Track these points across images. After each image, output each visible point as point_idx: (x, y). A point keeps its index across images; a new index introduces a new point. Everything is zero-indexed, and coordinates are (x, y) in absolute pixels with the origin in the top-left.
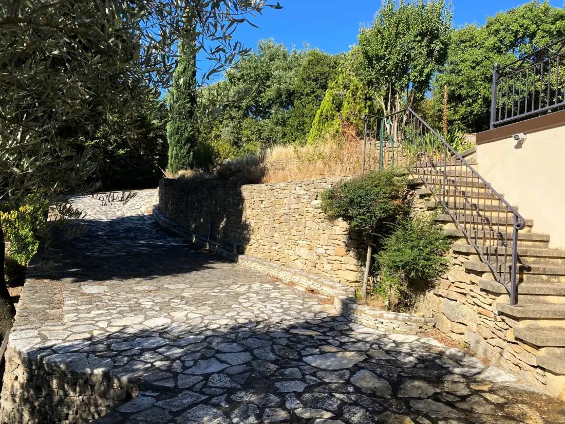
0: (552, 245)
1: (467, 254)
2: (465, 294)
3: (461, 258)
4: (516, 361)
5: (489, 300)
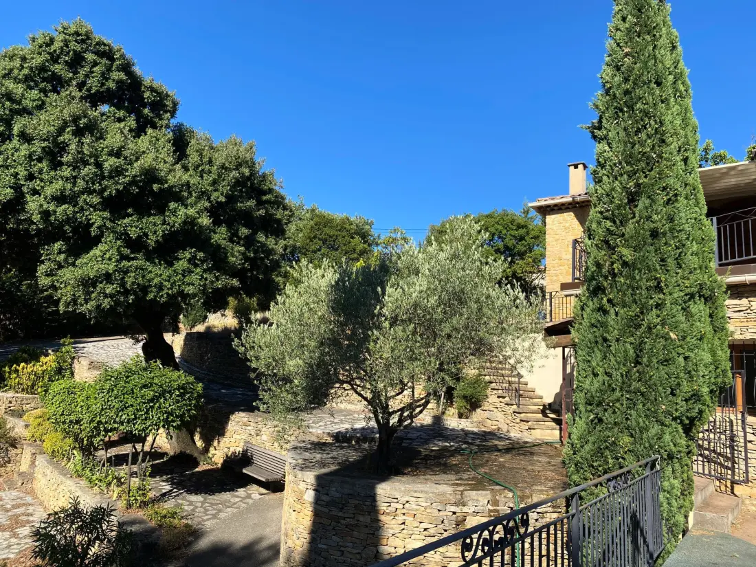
0: (529, 386)
1: (498, 390)
2: (497, 408)
3: (495, 392)
4: (520, 430)
5: (508, 408)
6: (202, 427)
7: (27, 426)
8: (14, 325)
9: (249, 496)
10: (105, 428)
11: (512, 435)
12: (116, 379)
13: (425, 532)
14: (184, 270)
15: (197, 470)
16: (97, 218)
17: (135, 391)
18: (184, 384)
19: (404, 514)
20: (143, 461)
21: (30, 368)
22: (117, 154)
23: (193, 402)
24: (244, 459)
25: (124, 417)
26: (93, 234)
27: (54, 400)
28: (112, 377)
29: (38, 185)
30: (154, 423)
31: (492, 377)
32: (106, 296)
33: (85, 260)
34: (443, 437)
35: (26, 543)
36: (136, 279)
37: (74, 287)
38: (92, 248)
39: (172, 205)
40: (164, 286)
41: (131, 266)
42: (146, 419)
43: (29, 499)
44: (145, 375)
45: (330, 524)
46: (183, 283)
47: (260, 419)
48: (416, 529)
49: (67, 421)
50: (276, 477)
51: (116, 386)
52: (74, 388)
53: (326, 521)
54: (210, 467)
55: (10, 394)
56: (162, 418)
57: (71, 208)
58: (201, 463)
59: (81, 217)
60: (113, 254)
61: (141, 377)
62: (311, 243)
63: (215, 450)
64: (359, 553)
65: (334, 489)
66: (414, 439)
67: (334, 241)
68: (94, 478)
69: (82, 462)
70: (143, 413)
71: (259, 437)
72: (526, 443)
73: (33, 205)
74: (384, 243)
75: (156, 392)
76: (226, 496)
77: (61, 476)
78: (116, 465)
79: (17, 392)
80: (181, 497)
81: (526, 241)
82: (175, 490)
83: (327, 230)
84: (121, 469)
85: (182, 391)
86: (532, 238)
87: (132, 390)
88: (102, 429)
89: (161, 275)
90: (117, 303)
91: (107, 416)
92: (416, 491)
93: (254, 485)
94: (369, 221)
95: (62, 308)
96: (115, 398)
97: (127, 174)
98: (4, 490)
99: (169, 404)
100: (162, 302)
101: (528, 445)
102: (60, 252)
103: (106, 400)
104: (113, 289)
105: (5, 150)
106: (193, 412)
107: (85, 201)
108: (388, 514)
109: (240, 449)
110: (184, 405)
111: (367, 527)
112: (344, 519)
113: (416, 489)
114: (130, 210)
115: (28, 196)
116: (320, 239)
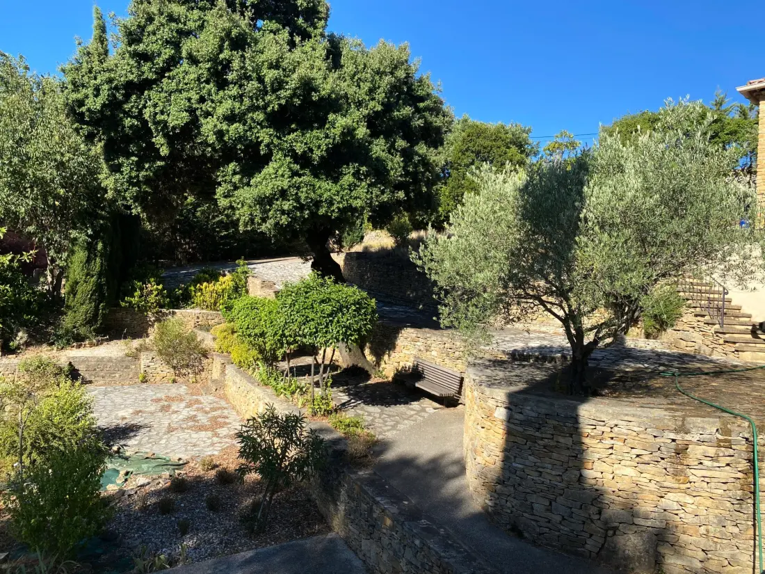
0: (733, 304)
1: (696, 307)
2: (694, 328)
3: (693, 310)
4: (724, 352)
5: (709, 328)
6: (371, 343)
7: (214, 339)
8: (193, 248)
9: (423, 410)
10: (287, 341)
11: (715, 357)
12: (296, 294)
13: (638, 459)
14: (349, 185)
15: (369, 382)
16: (265, 135)
17: (314, 305)
18: (359, 300)
19: (612, 438)
20: (325, 372)
21: (211, 287)
22: (275, 65)
23: (369, 317)
24: (416, 373)
25: (306, 331)
26: (262, 153)
27: (240, 315)
28: (292, 292)
29: (210, 107)
30: (334, 336)
31: (687, 294)
32: (283, 212)
33: (259, 179)
34: (633, 358)
35: (227, 442)
36: (308, 194)
37: (250, 207)
38: (264, 167)
39: (331, 117)
40: (335, 199)
41: (301, 182)
42: (326, 332)
43: (223, 403)
44: (323, 291)
45: (526, 444)
46: (351, 197)
47: (428, 335)
48: (626, 455)
49: (253, 334)
50: (449, 393)
51: (297, 301)
52: (256, 303)
53: (519, 440)
54: (380, 380)
55: (197, 311)
56: (341, 332)
57: (241, 127)
58: (373, 376)
59: (251, 135)
60: (284, 171)
61: (319, 293)
62: (463, 157)
63: (386, 363)
64: (559, 475)
65: (529, 408)
66: (601, 360)
67: (489, 152)
68: (279, 386)
69: (267, 372)
70: (323, 327)
71: (428, 353)
72: (736, 366)
73: (208, 127)
74: (549, 150)
75: (334, 307)
76: (401, 408)
77: (250, 384)
78: (298, 375)
79: (203, 309)
80: (359, 407)
81: (720, 138)
82: (353, 401)
83: (480, 141)
84: (301, 380)
85: (357, 306)
86: (727, 134)
87: (312, 305)
88: (285, 342)
89: (330, 190)
90: (294, 219)
91: (291, 329)
92: (627, 415)
93: (427, 399)
94: (527, 129)
95: (241, 228)
96: (297, 312)
97: (287, 87)
98: (202, 395)
99: (346, 319)
100: (333, 217)
101: (737, 369)
102: (235, 173)
103: (289, 314)
104: (290, 205)
105: (177, 74)
106: (369, 326)
107: (252, 118)
108: (593, 437)
109: (410, 364)
110: (361, 319)
111: (568, 448)
112: (542, 439)
113: (626, 412)
114: (293, 126)
115: (201, 119)
116: (472, 152)
